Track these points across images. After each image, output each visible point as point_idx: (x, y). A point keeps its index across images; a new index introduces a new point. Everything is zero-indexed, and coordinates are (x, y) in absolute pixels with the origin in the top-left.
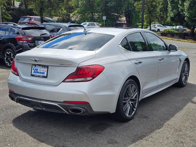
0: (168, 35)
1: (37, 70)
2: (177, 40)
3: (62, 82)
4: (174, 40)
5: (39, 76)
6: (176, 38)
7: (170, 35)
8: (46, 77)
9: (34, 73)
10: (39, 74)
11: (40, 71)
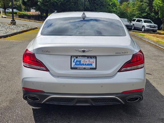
0: (25, 17)
1: (80, 61)
2: (34, 22)
3: (118, 72)
4: (32, 21)
5: (84, 69)
6: (32, 20)
7: (26, 17)
8: (95, 69)
9: (76, 66)
10: (84, 66)
11: (85, 63)
